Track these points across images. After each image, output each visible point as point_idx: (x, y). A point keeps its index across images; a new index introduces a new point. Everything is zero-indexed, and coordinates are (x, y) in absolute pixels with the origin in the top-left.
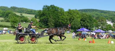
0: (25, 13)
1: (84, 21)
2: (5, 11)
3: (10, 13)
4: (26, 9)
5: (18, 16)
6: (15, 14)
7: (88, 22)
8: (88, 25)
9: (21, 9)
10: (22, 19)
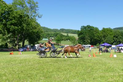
0: (71, 33)
1: (117, 37)
2: (55, 32)
3: (58, 34)
4: (72, 30)
5: (64, 36)
6: (62, 34)
7: (120, 38)
8: (121, 40)
9: (68, 30)
10: (67, 38)
